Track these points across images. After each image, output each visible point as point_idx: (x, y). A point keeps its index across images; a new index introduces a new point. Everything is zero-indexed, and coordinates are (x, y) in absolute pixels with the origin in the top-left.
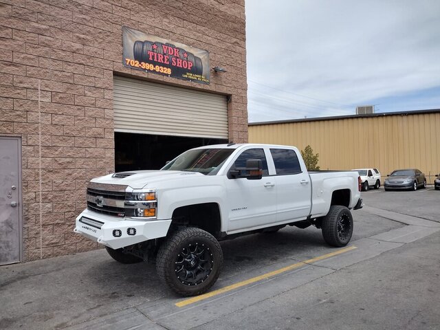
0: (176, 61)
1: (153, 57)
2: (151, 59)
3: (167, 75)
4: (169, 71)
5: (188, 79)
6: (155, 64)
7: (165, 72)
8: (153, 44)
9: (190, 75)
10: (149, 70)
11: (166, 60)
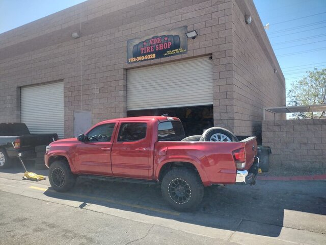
0: (159, 47)
1: (144, 51)
2: (142, 53)
3: (153, 59)
4: (154, 56)
5: (168, 56)
6: (144, 55)
7: (151, 58)
8: (144, 42)
9: (170, 52)
10: (142, 61)
11: (152, 48)
